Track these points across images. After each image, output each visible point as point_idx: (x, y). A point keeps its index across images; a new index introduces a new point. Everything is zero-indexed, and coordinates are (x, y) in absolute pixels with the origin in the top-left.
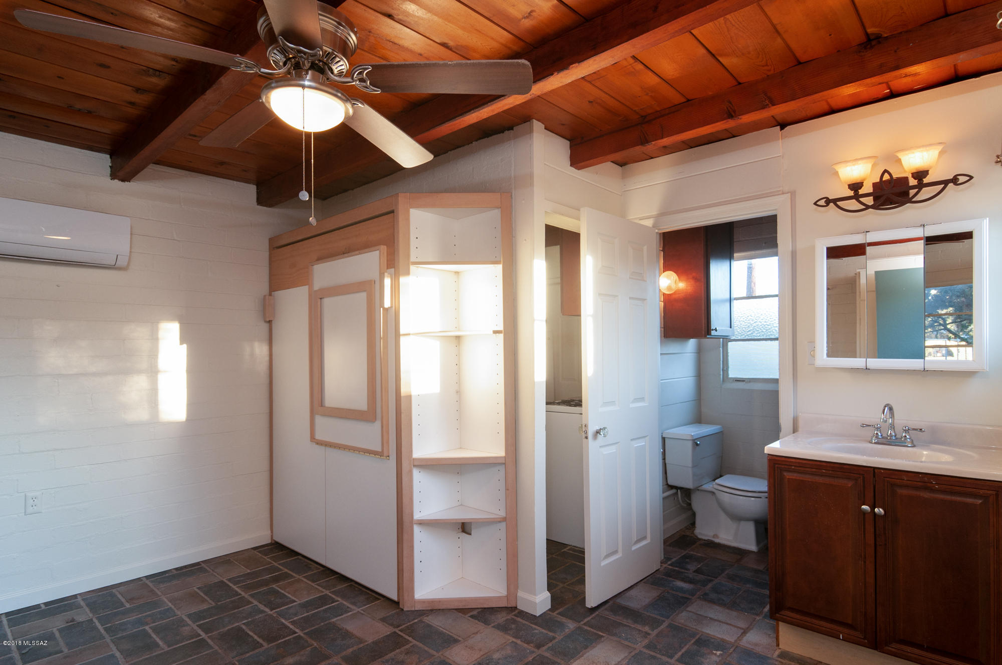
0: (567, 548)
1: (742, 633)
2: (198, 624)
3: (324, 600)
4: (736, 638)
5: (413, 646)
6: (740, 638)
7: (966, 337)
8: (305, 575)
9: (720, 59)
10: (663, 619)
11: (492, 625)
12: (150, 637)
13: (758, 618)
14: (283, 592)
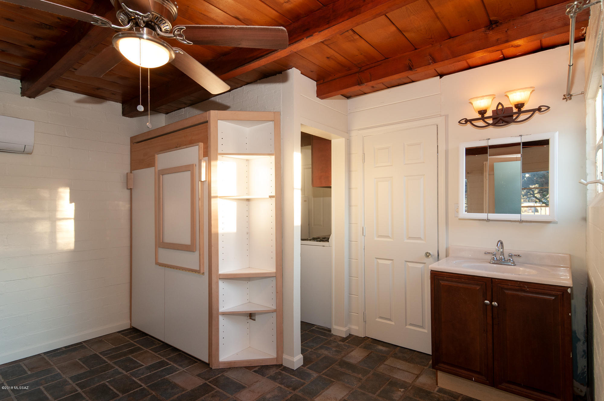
0: (315, 327)
1: (416, 377)
2: (76, 383)
3: (162, 364)
4: (413, 380)
5: (216, 392)
6: (415, 380)
7: (545, 201)
8: (151, 348)
9: (404, 34)
10: (370, 370)
11: (267, 376)
12: (43, 393)
13: (426, 368)
14: (135, 359)
